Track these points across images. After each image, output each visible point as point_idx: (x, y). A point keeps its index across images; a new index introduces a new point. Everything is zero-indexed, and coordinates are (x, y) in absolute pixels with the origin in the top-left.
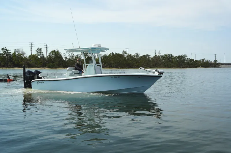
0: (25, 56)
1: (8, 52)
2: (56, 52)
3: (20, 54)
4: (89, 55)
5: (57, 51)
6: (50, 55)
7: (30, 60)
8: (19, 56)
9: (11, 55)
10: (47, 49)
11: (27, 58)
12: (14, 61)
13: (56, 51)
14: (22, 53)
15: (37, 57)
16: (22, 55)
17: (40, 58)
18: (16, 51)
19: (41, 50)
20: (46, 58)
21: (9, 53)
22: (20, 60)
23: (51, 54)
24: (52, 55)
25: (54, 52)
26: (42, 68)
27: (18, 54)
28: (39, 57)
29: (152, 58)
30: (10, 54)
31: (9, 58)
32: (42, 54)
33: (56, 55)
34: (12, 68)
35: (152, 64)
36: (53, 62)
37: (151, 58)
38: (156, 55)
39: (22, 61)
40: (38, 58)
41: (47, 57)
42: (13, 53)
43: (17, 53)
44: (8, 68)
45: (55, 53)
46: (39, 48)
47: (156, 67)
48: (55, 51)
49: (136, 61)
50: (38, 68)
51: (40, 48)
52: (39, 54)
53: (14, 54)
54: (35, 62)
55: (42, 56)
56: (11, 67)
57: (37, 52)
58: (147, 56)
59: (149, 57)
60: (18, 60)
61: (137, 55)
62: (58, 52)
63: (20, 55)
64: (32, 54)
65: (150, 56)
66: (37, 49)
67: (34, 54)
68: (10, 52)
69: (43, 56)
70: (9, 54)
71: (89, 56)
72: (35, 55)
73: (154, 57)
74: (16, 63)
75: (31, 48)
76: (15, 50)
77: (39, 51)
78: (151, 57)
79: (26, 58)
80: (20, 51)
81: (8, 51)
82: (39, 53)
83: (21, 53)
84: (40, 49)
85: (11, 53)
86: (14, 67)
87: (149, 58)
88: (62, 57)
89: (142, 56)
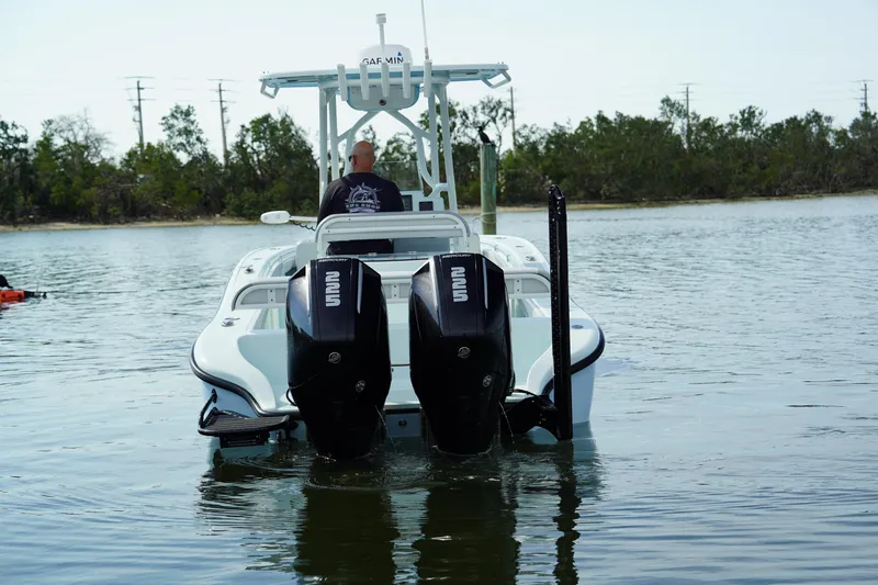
0: (105, 154)
1: (9, 137)
2: (273, 128)
3: (76, 143)
4: (465, 135)
5: (283, 121)
6: (243, 142)
7: (131, 178)
8: (73, 155)
9: (25, 151)
10: (223, 110)
11: (118, 167)
12: (49, 186)
13: (276, 117)
14: (86, 138)
15: (171, 156)
16: (87, 147)
17: (190, 163)
18: (53, 126)
19: (192, 118)
20: (221, 160)
21: (17, 140)
22: (77, 181)
23: (249, 140)
24: (256, 145)
25: (262, 127)
26: (199, 221)
27: (64, 148)
28: (183, 157)
29: (841, 135)
30: (22, 146)
31: (17, 172)
32: (198, 139)
33: (274, 140)
34: (35, 227)
35: (843, 170)
36: (259, 185)
37: (837, 133)
38: (866, 115)
39: (87, 186)
40: (177, 162)
41: (227, 154)
42: (40, 144)
43: (58, 142)
44: (15, 224)
45: (272, 133)
46: (177, 107)
47: (869, 186)
48: (266, 118)
49: (740, 155)
50: (177, 220)
51: (184, 108)
52: (182, 139)
53: (45, 144)
54: (159, 184)
55: (198, 150)
56: (32, 222)
57: (170, 127)
58: (809, 122)
59: (821, 127)
60: (68, 182)
61: (748, 118)
62: (286, 124)
63: (78, 150)
64: (141, 145)
65: (829, 119)
66: (168, 113)
67: (155, 143)
68: (19, 133)
69: (206, 154)
70: (15, 149)
71: (465, 140)
72: (161, 146)
73: (856, 125)
74: (56, 193)
75: (139, 108)
76: (50, 122)
77: (180, 124)
78: (835, 125)
79: (112, 169)
80: (76, 128)
81: (11, 133)
82: (180, 134)
83: (80, 139)
84: (188, 114)
85: (25, 140)
86: (45, 222)
87: (824, 132)
88: (310, 151)
89: (779, 126)
